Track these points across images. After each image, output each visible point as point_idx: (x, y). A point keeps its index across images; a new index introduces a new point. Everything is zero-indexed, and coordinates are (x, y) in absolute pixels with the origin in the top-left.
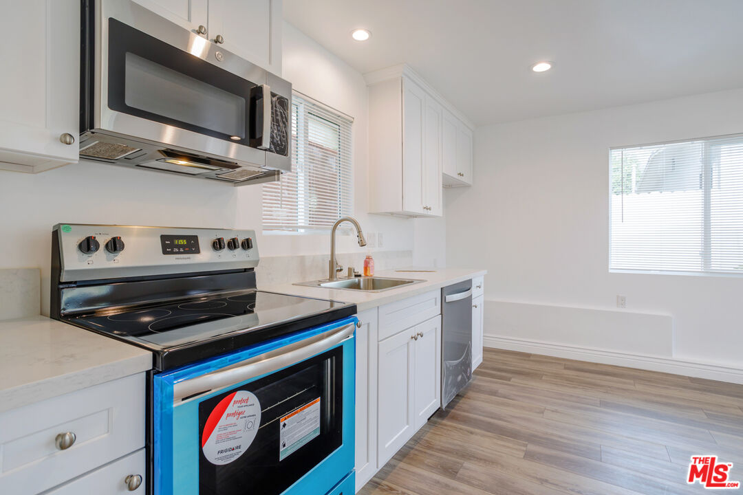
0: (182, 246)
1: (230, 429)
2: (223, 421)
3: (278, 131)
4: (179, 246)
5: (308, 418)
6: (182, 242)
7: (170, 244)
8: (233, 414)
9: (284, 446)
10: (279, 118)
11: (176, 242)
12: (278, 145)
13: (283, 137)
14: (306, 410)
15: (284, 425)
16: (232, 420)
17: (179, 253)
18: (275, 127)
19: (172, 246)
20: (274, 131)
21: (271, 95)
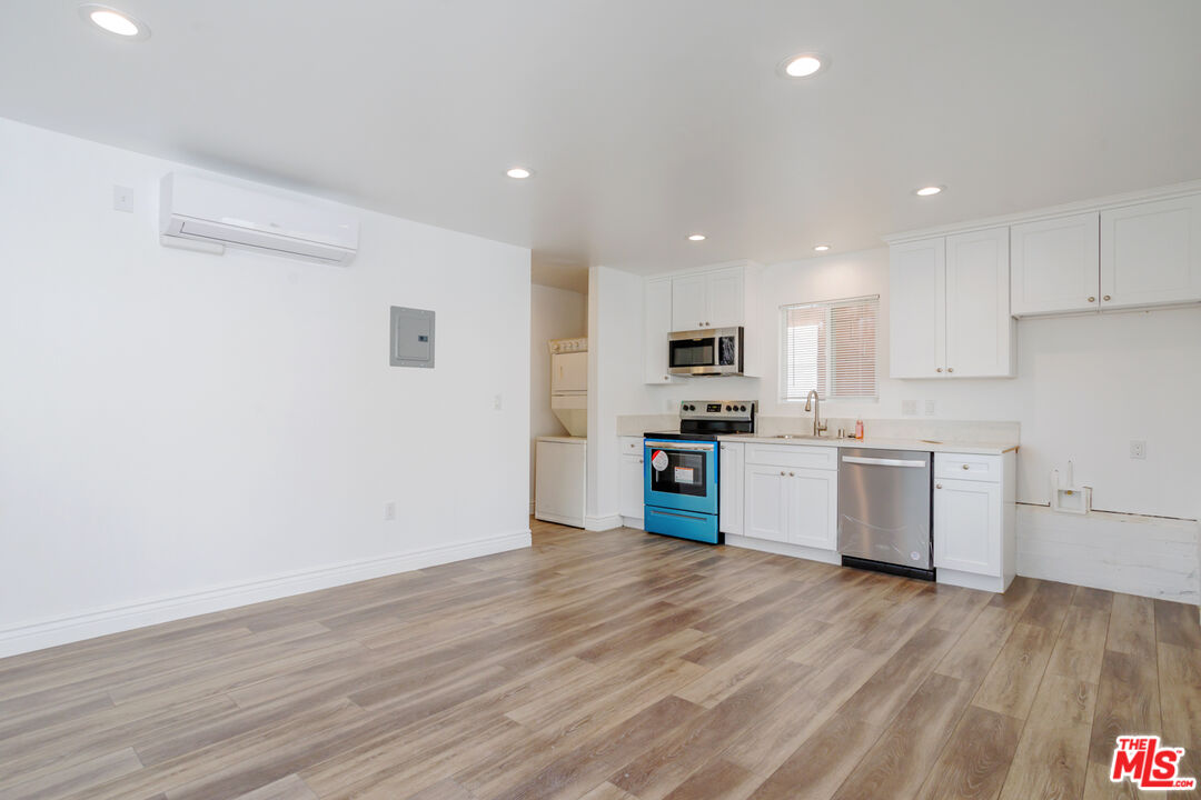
0: (715, 409)
1: (658, 461)
2: (657, 457)
3: (729, 353)
4: (713, 409)
5: (687, 474)
6: (714, 407)
8: (660, 457)
9: (676, 477)
10: (729, 347)
11: (712, 407)
12: (730, 361)
13: (732, 356)
14: (687, 471)
15: (676, 471)
17: (714, 412)
18: (727, 352)
20: (726, 354)
21: (721, 339)
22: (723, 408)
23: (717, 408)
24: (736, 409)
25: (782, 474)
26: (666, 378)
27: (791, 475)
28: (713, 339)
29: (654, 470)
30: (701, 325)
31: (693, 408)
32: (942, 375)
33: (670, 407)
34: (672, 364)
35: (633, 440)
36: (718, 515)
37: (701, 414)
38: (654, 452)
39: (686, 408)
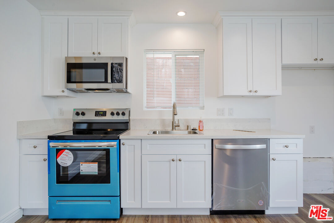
0: (101, 114)
1: (64, 158)
2: (62, 155)
3: (118, 75)
4: (100, 114)
5: (92, 167)
6: (101, 113)
7: (97, 113)
8: (65, 155)
9: (82, 171)
10: (119, 71)
11: (100, 113)
12: (118, 80)
13: (121, 76)
14: (91, 164)
15: (82, 165)
16: (64, 156)
17: (100, 116)
18: (117, 74)
19: (98, 114)
20: (116, 76)
21: (112, 64)
22: (108, 114)
23: (104, 114)
24: (118, 114)
25: (173, 160)
26: (63, 91)
27: (180, 160)
28: (107, 64)
29: (58, 165)
30: (94, 53)
31: (83, 114)
32: (251, 94)
33: (61, 112)
34: (69, 80)
35: (35, 142)
36: (120, 196)
37: (91, 117)
38: (59, 151)
39: (78, 114)
